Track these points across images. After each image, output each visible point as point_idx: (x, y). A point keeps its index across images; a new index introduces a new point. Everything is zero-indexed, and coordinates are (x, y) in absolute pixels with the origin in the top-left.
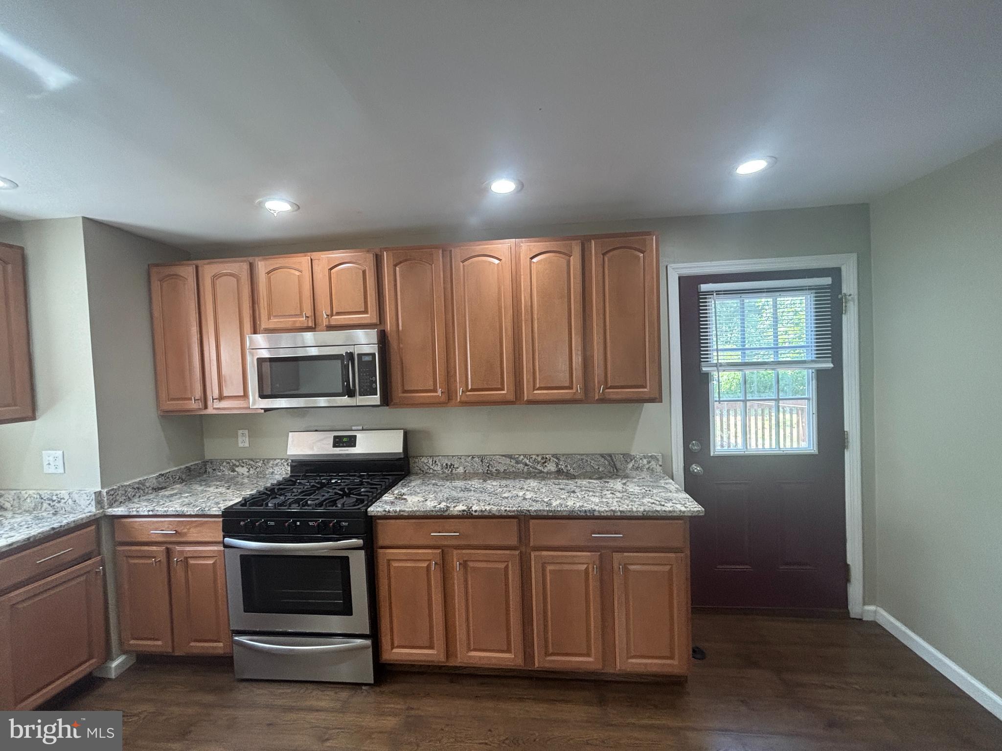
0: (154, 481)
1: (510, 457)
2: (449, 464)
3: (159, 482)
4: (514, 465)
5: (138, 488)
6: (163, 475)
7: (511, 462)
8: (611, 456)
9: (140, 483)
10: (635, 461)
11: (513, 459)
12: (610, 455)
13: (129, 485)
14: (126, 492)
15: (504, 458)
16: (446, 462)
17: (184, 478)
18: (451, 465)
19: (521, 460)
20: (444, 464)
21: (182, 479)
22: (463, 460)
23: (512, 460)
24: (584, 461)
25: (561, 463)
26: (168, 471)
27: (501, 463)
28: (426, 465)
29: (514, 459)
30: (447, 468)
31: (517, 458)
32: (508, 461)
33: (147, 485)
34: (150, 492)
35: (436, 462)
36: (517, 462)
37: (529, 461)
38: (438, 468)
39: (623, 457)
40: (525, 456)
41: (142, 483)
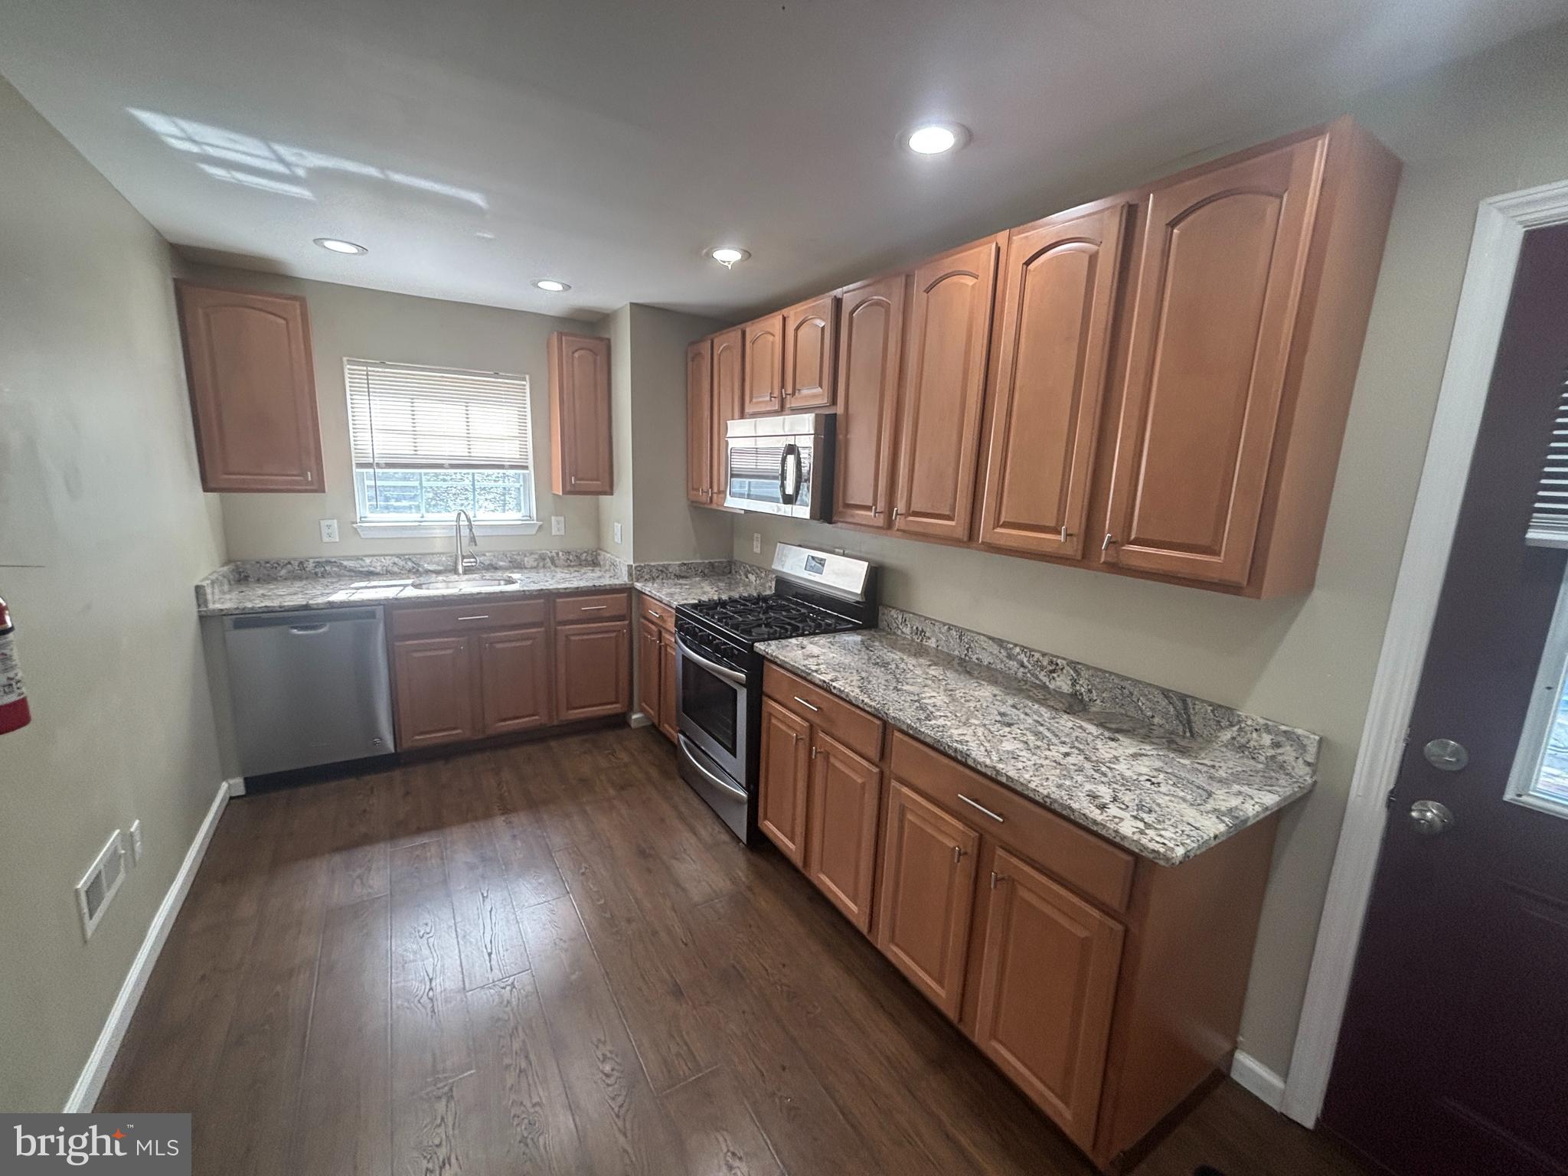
0: (677, 568)
1: (1000, 643)
2: (920, 629)
3: (680, 570)
4: (1004, 659)
5: (662, 571)
6: (685, 564)
7: (1000, 652)
8: (1184, 702)
9: (663, 566)
10: (1241, 729)
11: (1003, 648)
12: (1183, 698)
13: (654, 566)
14: (651, 571)
15: (990, 642)
16: (918, 625)
17: (706, 572)
18: (923, 631)
19: (1015, 654)
20: (915, 628)
21: (704, 573)
22: (936, 629)
23: (1002, 651)
24: (1126, 692)
25: (1081, 682)
26: (691, 562)
27: (986, 650)
28: (895, 622)
29: (1006, 649)
30: (917, 634)
31: (1010, 649)
32: (995, 649)
33: (671, 570)
34: (673, 577)
35: (905, 620)
36: (1010, 657)
37: (1028, 661)
38: (907, 630)
39: (1212, 711)
40: (1023, 648)
41: (666, 567)
